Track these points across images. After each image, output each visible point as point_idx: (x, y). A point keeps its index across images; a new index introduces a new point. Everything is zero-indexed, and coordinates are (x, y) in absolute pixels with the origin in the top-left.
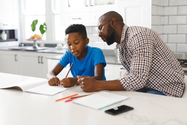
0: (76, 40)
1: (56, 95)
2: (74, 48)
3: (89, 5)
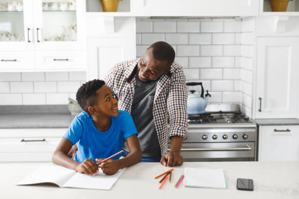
3: (34, 41)
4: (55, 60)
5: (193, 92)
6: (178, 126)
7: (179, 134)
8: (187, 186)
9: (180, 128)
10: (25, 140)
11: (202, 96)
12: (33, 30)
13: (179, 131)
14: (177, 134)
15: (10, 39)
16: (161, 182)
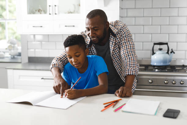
0: (76, 53)
1: (70, 108)
2: (76, 60)
3: (53, 14)
4: (66, 26)
5: (160, 49)
6: (129, 68)
7: (129, 73)
8: (123, 111)
9: (130, 69)
10: (44, 78)
11: (168, 53)
12: (53, 6)
13: (129, 71)
14: (128, 74)
15: (41, 13)
16: (105, 107)
